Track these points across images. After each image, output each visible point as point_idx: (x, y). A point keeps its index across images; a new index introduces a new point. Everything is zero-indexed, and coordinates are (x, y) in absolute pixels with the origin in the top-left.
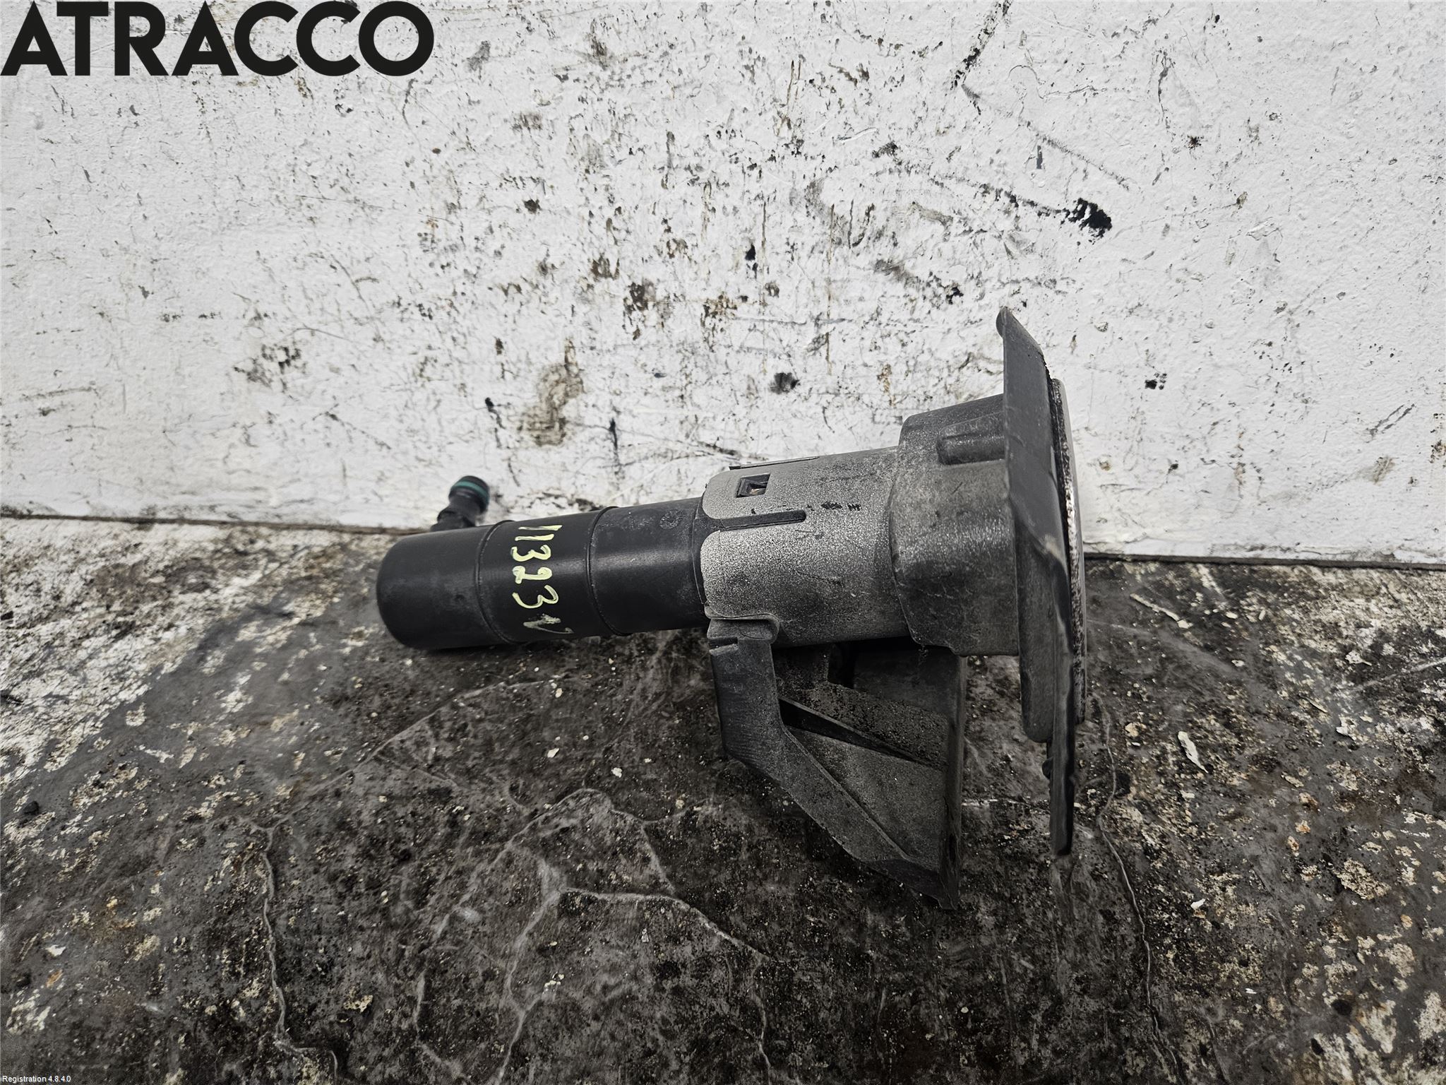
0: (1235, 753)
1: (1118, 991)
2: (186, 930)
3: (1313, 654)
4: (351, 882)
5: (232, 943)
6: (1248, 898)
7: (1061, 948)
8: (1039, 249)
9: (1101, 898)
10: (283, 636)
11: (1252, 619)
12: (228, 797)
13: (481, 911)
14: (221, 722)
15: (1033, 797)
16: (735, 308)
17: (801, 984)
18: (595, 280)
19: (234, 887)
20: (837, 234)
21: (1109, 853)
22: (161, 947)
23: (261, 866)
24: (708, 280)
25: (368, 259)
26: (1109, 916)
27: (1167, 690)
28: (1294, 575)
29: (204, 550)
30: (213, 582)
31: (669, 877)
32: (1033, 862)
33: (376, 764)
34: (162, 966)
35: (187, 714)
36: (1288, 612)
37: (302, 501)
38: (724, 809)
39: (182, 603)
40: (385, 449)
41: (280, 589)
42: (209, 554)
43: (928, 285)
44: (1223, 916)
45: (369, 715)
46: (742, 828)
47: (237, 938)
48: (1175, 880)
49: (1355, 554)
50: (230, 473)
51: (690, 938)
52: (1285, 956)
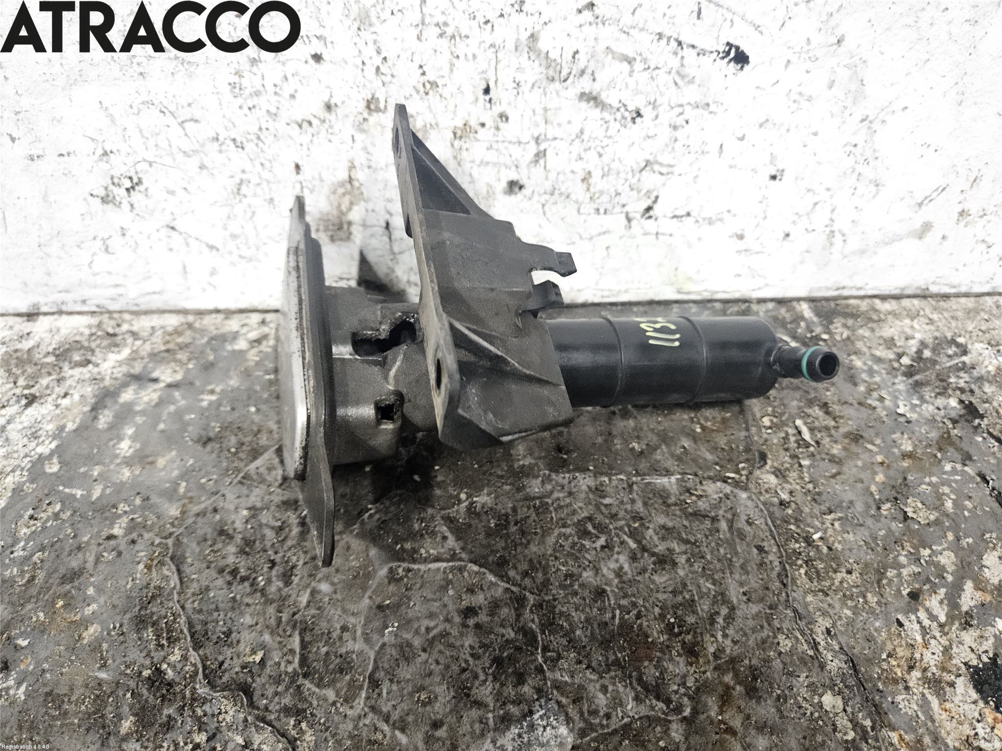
0: (833, 432)
1: (771, 599)
2: (119, 618)
3: (879, 360)
4: (234, 572)
5: (154, 624)
6: (849, 529)
7: (731, 573)
8: (697, 81)
9: (754, 537)
10: (155, 396)
11: (838, 338)
12: (132, 519)
13: (333, 584)
14: (118, 465)
15: (704, 472)
16: (476, 132)
17: (561, 614)
18: (369, 114)
19: (149, 584)
20: (551, 73)
21: (757, 507)
22: (102, 632)
23: (167, 567)
24: (455, 113)
25: (189, 105)
26: (760, 549)
27: (786, 391)
28: (864, 305)
29: (82, 334)
30: (94, 359)
31: (463, 549)
32: (707, 516)
33: (240, 486)
34: (105, 646)
35: (91, 460)
36: (861, 332)
37: (154, 293)
38: (496, 498)
39: (72, 376)
40: (214, 251)
41: (147, 360)
42: (87, 337)
43: (618, 110)
44: (834, 542)
45: (229, 450)
46: (509, 511)
47: (157, 620)
48: (801, 521)
49: (903, 289)
50: (95, 275)
51: (482, 589)
52: (875, 565)
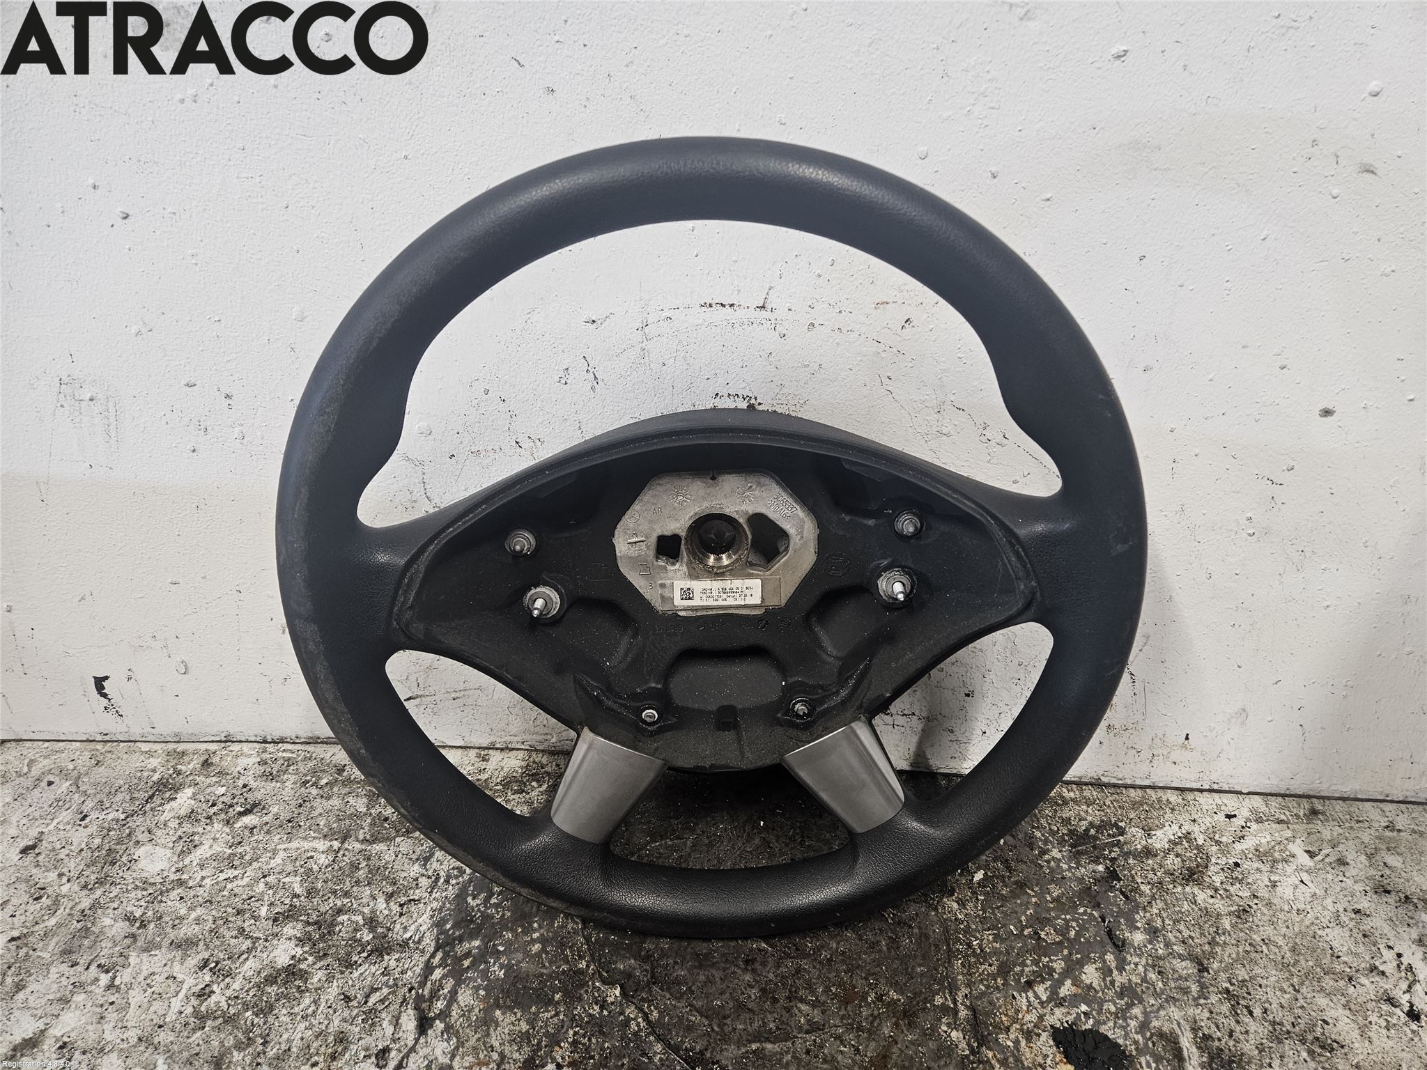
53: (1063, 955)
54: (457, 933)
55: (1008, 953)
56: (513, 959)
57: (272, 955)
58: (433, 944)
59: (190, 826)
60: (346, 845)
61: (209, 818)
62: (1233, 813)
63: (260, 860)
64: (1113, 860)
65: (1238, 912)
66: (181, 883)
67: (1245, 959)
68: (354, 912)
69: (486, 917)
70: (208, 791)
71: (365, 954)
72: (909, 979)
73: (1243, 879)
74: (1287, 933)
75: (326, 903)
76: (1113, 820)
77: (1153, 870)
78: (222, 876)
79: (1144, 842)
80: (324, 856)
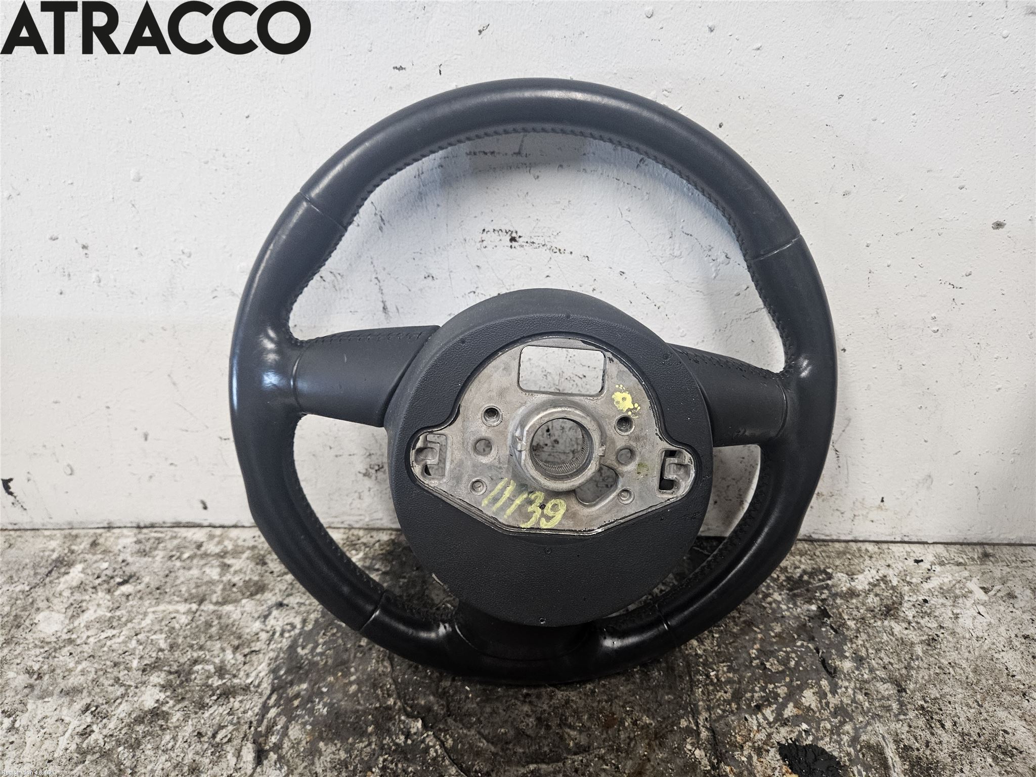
53: (785, 682)
54: (289, 678)
55: (740, 682)
56: (334, 698)
57: (141, 699)
58: (269, 688)
59: (79, 594)
60: (202, 607)
61: (94, 588)
62: (920, 559)
63: (134, 621)
64: (823, 600)
65: (929, 641)
66: (71, 641)
67: (936, 680)
68: (206, 662)
69: (313, 664)
70: (95, 566)
71: (215, 698)
72: (659, 707)
73: (930, 613)
74: (969, 657)
75: (185, 655)
76: (822, 567)
77: (857, 608)
78: (104, 635)
79: (848, 585)
80: (184, 617)
